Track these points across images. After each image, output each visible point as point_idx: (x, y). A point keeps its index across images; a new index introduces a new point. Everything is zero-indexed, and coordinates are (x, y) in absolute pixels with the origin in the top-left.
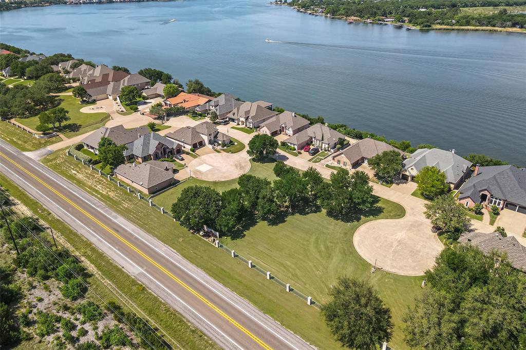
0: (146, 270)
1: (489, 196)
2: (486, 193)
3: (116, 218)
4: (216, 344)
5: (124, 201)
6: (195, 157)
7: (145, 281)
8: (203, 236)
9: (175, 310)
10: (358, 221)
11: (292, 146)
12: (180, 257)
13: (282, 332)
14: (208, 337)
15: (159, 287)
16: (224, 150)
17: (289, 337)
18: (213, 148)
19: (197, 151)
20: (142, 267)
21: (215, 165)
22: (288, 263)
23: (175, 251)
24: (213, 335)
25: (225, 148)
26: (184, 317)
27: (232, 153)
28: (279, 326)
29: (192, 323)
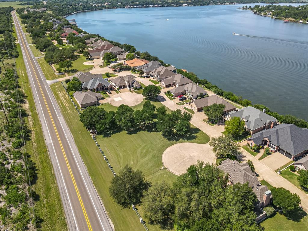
0: (54, 143)
1: (268, 142)
2: (267, 139)
3: (60, 116)
4: (57, 183)
5: (69, 109)
6: (118, 93)
7: (49, 147)
8: (91, 133)
9: (52, 164)
10: (176, 141)
11: (172, 94)
12: (72, 140)
13: (90, 186)
14: (56, 179)
15: (53, 151)
16: (134, 91)
17: (91, 190)
18: (130, 89)
19: (121, 90)
20: (53, 141)
21: (124, 98)
22: (121, 155)
23: (73, 137)
24: (59, 179)
25: (136, 90)
26: (53, 168)
27: (138, 93)
28: (91, 183)
29: (54, 171)
